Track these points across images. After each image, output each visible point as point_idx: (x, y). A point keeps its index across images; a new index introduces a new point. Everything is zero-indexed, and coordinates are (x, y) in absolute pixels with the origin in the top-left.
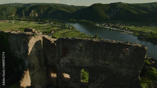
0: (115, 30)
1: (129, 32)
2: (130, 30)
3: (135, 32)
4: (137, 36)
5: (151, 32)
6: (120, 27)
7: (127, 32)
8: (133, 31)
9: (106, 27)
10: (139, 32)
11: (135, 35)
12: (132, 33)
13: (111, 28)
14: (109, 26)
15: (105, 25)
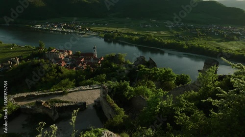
0: (70, 32)
1: (91, 34)
2: (92, 30)
3: (99, 33)
4: (103, 37)
5: (117, 30)
6: (77, 28)
7: (88, 33)
8: (96, 31)
9: (55, 28)
10: (104, 31)
11: (100, 37)
12: (95, 34)
13: (65, 30)
14: (59, 27)
15: (53, 26)
